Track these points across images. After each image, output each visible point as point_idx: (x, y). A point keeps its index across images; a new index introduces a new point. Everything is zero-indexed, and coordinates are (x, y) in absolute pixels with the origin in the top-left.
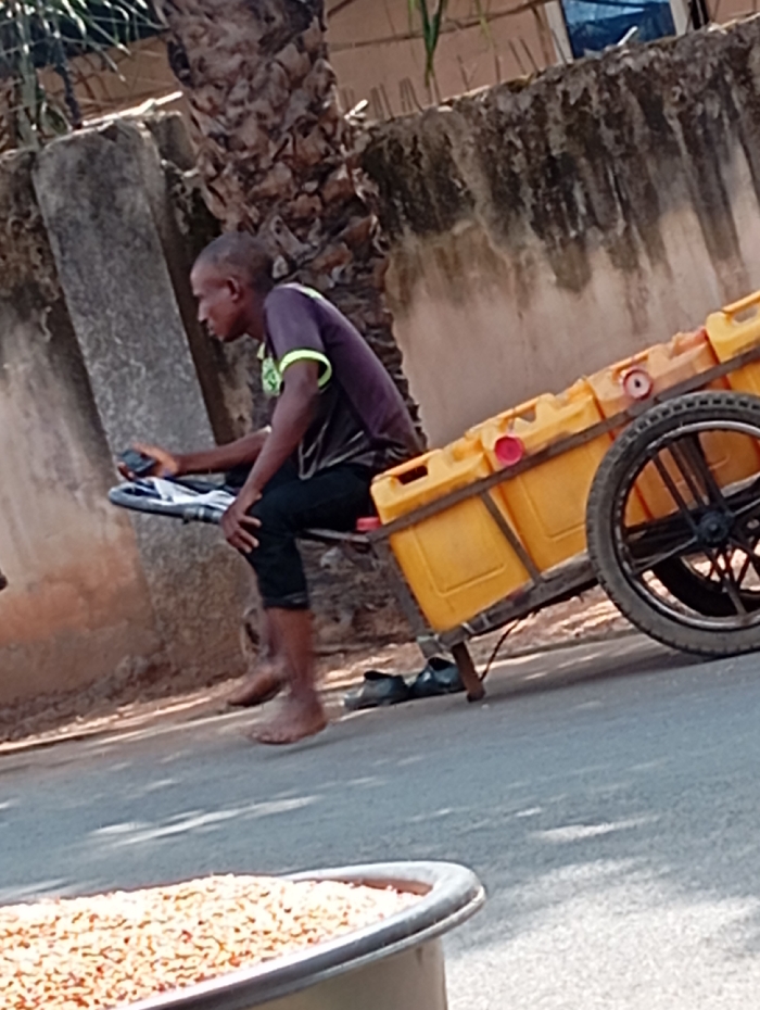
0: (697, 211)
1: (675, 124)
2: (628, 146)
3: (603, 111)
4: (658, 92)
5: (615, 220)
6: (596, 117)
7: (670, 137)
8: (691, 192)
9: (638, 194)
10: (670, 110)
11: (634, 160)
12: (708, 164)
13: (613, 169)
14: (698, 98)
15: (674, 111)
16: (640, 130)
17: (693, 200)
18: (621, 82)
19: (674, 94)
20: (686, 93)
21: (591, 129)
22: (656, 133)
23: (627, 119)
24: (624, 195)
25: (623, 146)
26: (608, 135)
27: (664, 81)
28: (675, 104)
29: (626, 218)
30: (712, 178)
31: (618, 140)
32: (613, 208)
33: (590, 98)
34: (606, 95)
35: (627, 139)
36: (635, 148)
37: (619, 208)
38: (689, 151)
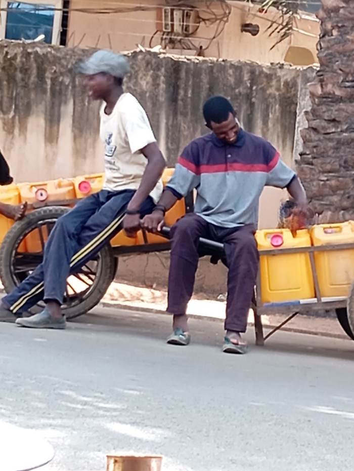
0: (46, 119)
1: (49, 82)
2: (26, 83)
3: (20, 65)
4: (46, 66)
5: (10, 111)
6: (17, 67)
7: (45, 86)
8: (46, 111)
9: (23, 104)
10: (48, 75)
11: (26, 89)
12: (57, 102)
13: (17, 90)
14: (62, 74)
15: (50, 76)
16: (33, 78)
17: (46, 114)
18: (32, 56)
19: (52, 69)
20: (57, 70)
21: (13, 71)
22: (39, 82)
23: (29, 72)
24: (17, 103)
25: (24, 82)
26: (19, 75)
27: (50, 62)
28: (51, 73)
29: (15, 112)
30: (56, 108)
31: (23, 80)
32: (11, 106)
33: (17, 58)
34: (24, 60)
35: (26, 80)
36: (29, 85)
37: (13, 107)
38: (50, 94)
